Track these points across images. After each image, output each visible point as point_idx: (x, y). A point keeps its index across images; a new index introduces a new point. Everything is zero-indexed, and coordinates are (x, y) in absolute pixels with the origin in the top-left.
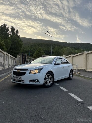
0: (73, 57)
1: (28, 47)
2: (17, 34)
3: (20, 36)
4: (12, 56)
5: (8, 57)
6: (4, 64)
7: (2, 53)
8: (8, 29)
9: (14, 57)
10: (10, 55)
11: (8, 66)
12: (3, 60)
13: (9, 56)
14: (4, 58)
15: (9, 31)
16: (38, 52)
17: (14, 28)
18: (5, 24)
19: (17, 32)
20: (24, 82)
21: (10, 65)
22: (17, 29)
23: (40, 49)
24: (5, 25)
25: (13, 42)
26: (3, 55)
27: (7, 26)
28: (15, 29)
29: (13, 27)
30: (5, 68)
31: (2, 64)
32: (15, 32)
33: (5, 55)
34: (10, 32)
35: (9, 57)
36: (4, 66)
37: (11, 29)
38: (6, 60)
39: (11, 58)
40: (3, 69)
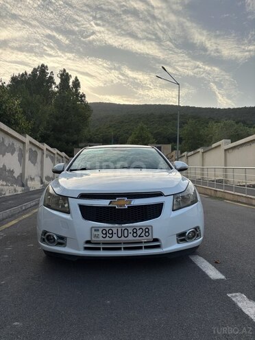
1: (110, 127)
2: (77, 90)
3: (84, 96)
4: (55, 151)
5: (39, 153)
6: (22, 175)
7: (12, 140)
8: (51, 78)
9: (63, 154)
10: (45, 146)
11: (42, 182)
12: (20, 161)
13: (42, 150)
14: (21, 158)
15: (55, 83)
16: (137, 137)
17: (68, 74)
18: (43, 65)
19: (77, 84)
20: (158, 247)
22: (76, 77)
23: (142, 129)
24: (43, 69)
25: (62, 109)
26: (17, 145)
27: (49, 71)
28: (71, 76)
29: (65, 70)
30: (28, 188)
31: (16, 175)
32: (71, 84)
33: (28, 146)
34: (57, 87)
35: (43, 153)
36: (24, 182)
37: (61, 78)
38: (34, 162)
39: (53, 155)
40: (19, 193)
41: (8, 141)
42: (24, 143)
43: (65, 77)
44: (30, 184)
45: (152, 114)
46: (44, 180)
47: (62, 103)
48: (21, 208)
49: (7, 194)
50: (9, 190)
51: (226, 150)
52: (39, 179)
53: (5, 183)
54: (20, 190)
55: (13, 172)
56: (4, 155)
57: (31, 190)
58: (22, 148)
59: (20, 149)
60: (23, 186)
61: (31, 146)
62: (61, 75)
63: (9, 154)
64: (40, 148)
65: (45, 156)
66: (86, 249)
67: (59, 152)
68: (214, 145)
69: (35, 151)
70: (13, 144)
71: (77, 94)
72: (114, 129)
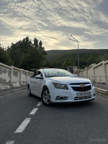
0: (105, 64)
1: (57, 60)
2: (41, 46)
3: (44, 48)
4: (27, 71)
6: (10, 81)
7: (5, 68)
8: (30, 42)
10: (22, 70)
11: (20, 84)
12: (9, 76)
14: (10, 74)
15: (32, 44)
16: (66, 64)
17: (37, 40)
19: (41, 43)
21: (23, 82)
22: (40, 41)
24: (27, 38)
25: (32, 54)
26: (7, 70)
27: (30, 39)
29: (36, 38)
31: (7, 81)
32: (38, 44)
33: (13, 70)
35: (21, 72)
37: (34, 41)
38: (16, 76)
39: (25, 73)
40: (8, 88)
41: (3, 69)
42: (11, 69)
43: (36, 41)
44: (14, 84)
45: (75, 53)
46: (21, 83)
47: (32, 52)
48: (2, 94)
49: (3, 89)
50: (3, 87)
51: (94, 68)
52: (19, 83)
53: (2, 85)
54: (9, 87)
55: (6, 80)
56: (1, 74)
57: (14, 87)
58: (10, 71)
59: (9, 71)
60: (11, 85)
61: (14, 70)
62: (34, 40)
63: (4, 74)
64: (19, 71)
65: (21, 73)
66: (75, 100)
67: (29, 72)
68: (90, 66)
69: (17, 72)
70: (5, 70)
71: (41, 47)
72: (59, 60)
